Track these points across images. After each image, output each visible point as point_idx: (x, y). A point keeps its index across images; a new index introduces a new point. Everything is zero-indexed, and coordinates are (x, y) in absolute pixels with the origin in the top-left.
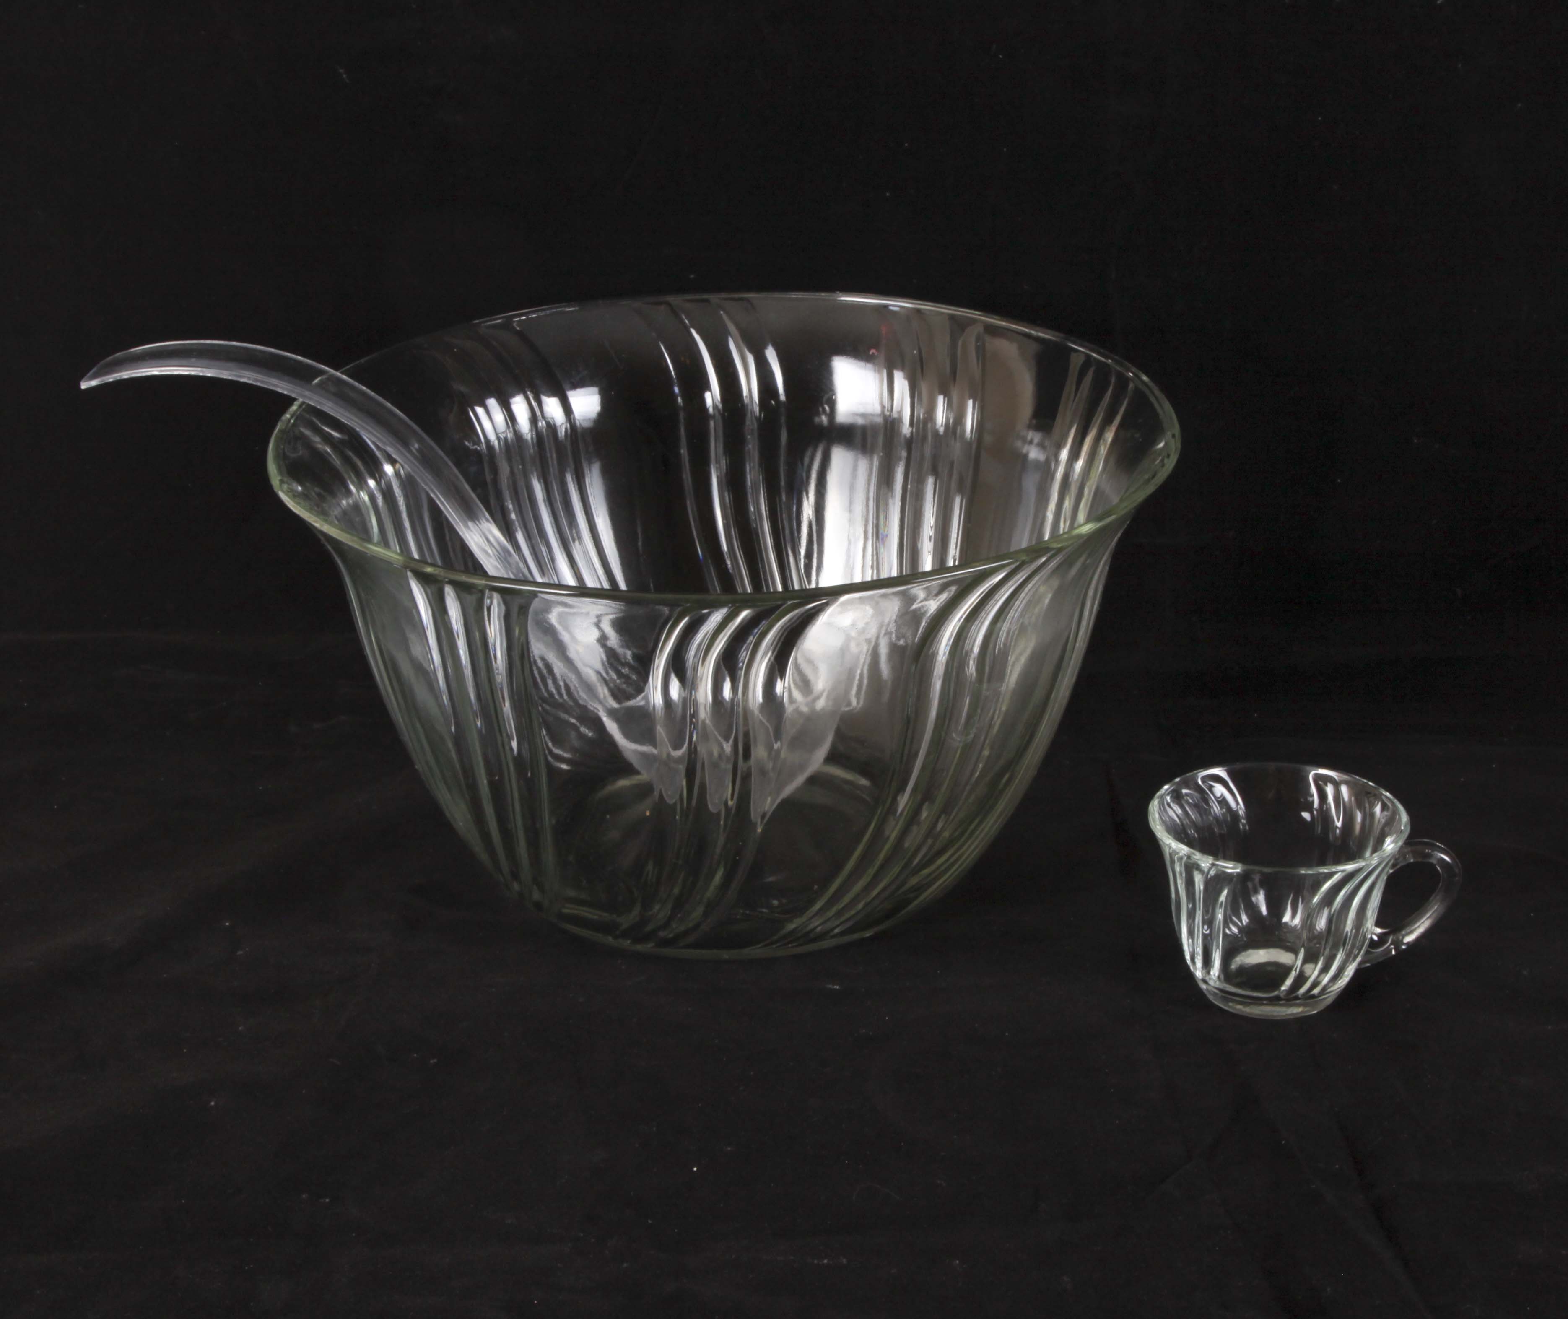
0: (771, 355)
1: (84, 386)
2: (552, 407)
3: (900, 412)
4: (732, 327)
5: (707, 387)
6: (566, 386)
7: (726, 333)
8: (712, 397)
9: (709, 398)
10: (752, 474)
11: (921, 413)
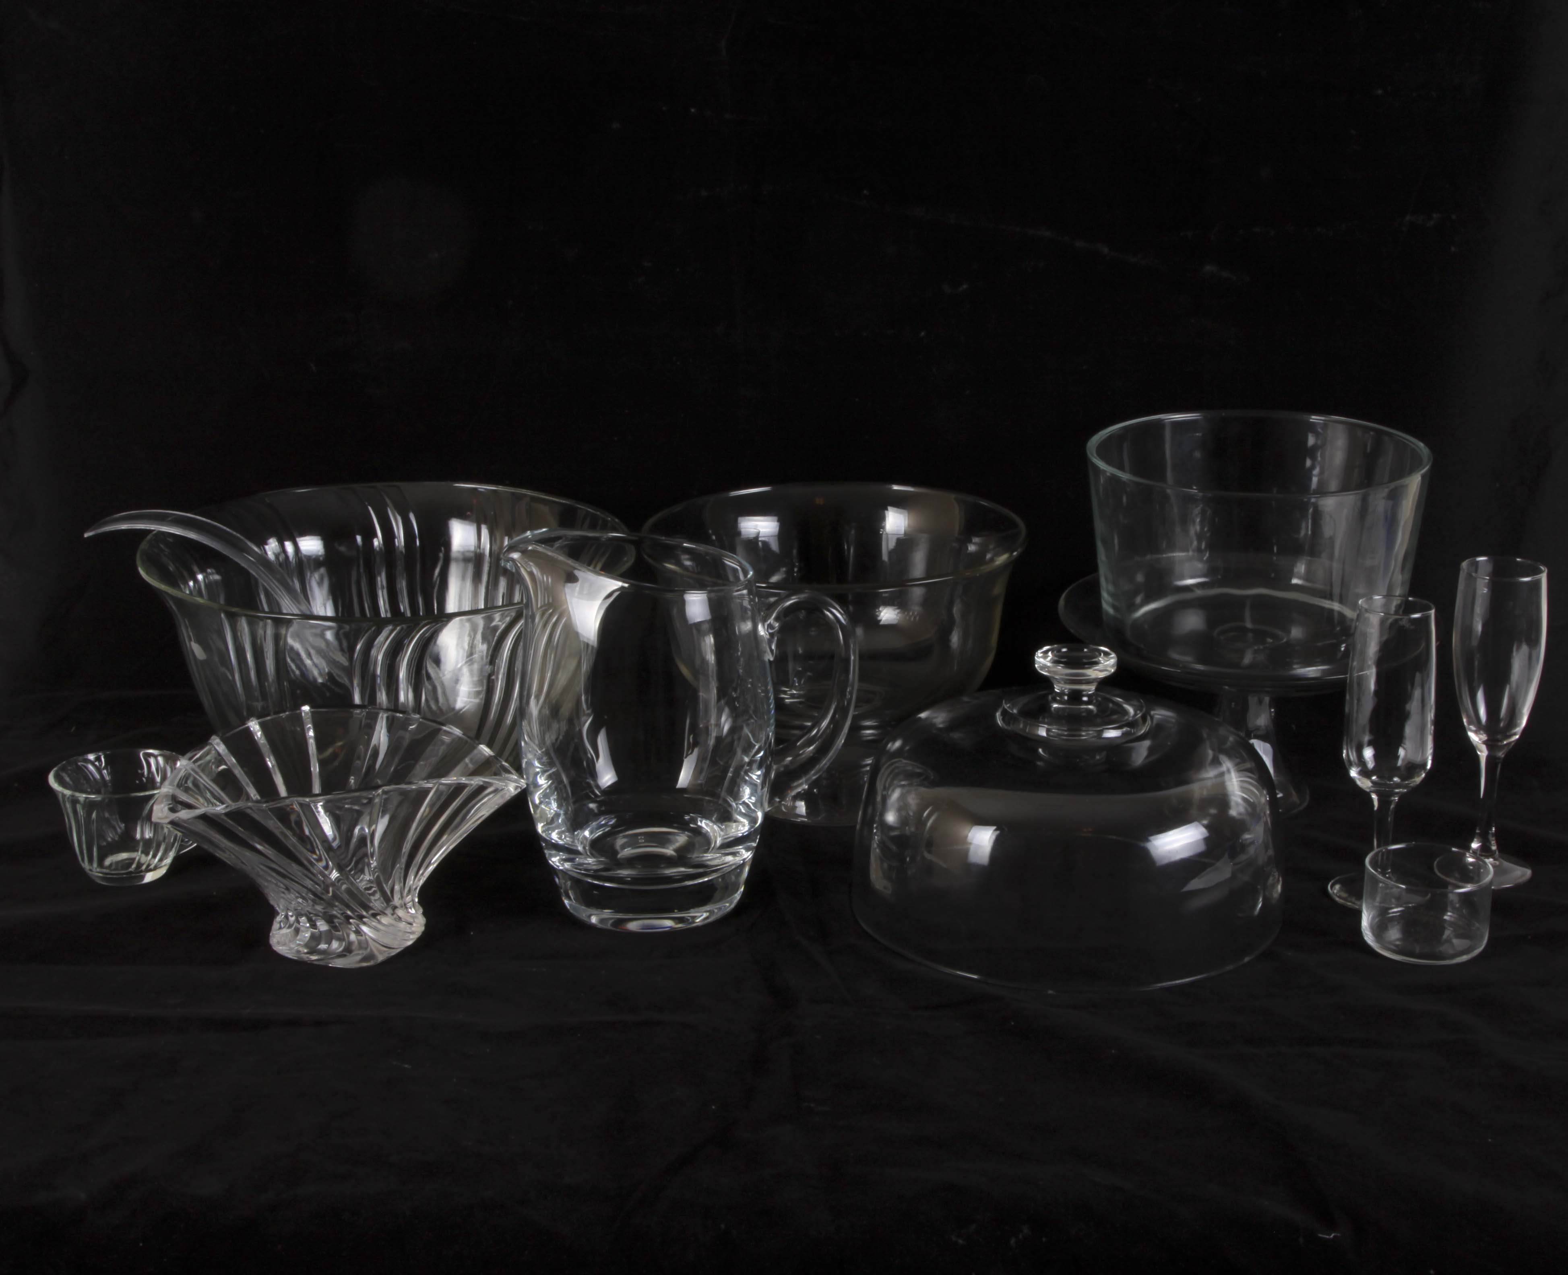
0: (412, 517)
1: (86, 535)
2: (289, 547)
3: (484, 549)
4: (388, 501)
5: (376, 536)
6: (295, 534)
7: (386, 505)
8: (377, 542)
9: (376, 543)
10: (402, 585)
11: (495, 548)
